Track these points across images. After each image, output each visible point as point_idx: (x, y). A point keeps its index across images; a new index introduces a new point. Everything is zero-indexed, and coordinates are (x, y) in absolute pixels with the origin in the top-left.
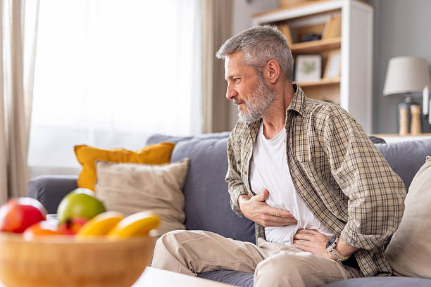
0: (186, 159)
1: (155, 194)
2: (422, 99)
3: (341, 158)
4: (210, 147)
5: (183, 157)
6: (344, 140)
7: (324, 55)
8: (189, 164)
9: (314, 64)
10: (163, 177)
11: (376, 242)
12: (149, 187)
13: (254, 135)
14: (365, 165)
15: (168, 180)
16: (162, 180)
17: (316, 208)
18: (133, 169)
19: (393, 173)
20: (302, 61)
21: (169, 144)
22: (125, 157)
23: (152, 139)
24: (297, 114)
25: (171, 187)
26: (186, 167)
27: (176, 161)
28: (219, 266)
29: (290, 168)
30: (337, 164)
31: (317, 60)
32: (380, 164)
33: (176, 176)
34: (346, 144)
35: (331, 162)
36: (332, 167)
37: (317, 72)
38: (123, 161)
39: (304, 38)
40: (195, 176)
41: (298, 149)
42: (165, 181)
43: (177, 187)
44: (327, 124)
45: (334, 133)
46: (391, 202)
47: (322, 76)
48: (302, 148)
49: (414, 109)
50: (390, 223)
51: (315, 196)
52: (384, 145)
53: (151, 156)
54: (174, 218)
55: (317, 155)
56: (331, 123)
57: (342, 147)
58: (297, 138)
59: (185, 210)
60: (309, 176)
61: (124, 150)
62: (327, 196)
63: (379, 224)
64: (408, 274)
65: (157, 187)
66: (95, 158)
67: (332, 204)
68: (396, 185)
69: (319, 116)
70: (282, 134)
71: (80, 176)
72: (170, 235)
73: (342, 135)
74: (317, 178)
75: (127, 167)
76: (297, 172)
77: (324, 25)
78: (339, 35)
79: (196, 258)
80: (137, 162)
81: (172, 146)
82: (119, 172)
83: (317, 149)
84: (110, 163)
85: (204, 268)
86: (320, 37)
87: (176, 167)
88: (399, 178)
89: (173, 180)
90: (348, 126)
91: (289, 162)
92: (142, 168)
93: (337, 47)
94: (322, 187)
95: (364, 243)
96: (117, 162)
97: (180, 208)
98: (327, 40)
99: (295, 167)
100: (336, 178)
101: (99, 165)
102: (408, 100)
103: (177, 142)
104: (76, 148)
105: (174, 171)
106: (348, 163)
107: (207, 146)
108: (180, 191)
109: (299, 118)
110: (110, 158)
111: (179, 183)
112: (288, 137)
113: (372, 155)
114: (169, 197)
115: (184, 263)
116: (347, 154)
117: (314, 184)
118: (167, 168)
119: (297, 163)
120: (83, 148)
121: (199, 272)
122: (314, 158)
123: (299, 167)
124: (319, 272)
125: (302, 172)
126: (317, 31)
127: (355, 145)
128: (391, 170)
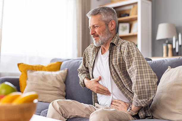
0: (66, 69)
1: (52, 84)
2: (172, 41)
3: (131, 64)
4: (77, 63)
5: (65, 68)
6: (132, 56)
7: (131, 22)
8: (68, 71)
9: (126, 27)
10: (56, 77)
11: (146, 102)
12: (50, 81)
13: (97, 51)
14: (140, 67)
15: (58, 78)
16: (55, 78)
17: (120, 86)
18: (43, 73)
19: (152, 72)
20: (121, 25)
21: (60, 62)
22: (40, 68)
23: (53, 60)
24: (115, 45)
25: (59, 81)
26: (66, 72)
27: (62, 70)
28: (77, 116)
29: (110, 68)
30: (129, 66)
31: (127, 25)
32: (147, 67)
33: (62, 76)
34: (133, 58)
35: (127, 65)
36: (127, 68)
37: (128, 30)
38: (39, 70)
39: (122, 15)
40: (70, 77)
41: (113, 59)
42: (57, 79)
43: (62, 81)
44: (126, 49)
45: (129, 53)
46: (150, 84)
47: (130, 32)
48: (115, 59)
49: (169, 46)
50: (152, 94)
51: (120, 81)
52: (151, 61)
53: (52, 67)
54: (61, 94)
55: (121, 62)
56: (128, 49)
57: (131, 59)
58: (114, 55)
59: (65, 91)
60: (117, 71)
61: (40, 65)
62: (125, 80)
63: (147, 94)
64: (159, 118)
65: (53, 81)
66: (26, 69)
67: (127, 84)
68: (153, 77)
69: (123, 46)
70: (107, 53)
71: (20, 77)
72: (55, 102)
73: (132, 54)
74: (121, 72)
75: (40, 72)
76: (113, 70)
77: (130, 10)
78: (137, 14)
79: (67, 112)
80: (45, 70)
81: (61, 63)
82: (37, 75)
83: (121, 60)
84: (33, 71)
85: (70, 116)
86: (128, 15)
87: (62, 72)
88: (155, 74)
89: (60, 78)
90: (135, 50)
91: (109, 65)
92: (47, 73)
93: (136, 19)
94: (123, 76)
95: (141, 103)
96: (36, 70)
97: (63, 90)
98: (132, 16)
99: (112, 67)
100: (128, 72)
101: (28, 72)
102: (167, 42)
103: (63, 61)
104: (19, 65)
105: (61, 74)
106: (133, 66)
107: (76, 63)
108: (64, 83)
109: (115, 47)
110: (33, 69)
111: (63, 79)
112: (110, 55)
113: (144, 63)
114: (58, 85)
115: (61, 114)
116: (133, 62)
117: (119, 75)
118: (58, 73)
119: (113, 66)
120: (21, 64)
121: (68, 118)
122: (120, 64)
123: (114, 68)
124: (118, 117)
125: (115, 70)
126: (127, 12)
127: (137, 58)
128: (152, 70)
